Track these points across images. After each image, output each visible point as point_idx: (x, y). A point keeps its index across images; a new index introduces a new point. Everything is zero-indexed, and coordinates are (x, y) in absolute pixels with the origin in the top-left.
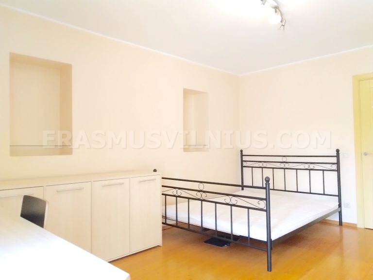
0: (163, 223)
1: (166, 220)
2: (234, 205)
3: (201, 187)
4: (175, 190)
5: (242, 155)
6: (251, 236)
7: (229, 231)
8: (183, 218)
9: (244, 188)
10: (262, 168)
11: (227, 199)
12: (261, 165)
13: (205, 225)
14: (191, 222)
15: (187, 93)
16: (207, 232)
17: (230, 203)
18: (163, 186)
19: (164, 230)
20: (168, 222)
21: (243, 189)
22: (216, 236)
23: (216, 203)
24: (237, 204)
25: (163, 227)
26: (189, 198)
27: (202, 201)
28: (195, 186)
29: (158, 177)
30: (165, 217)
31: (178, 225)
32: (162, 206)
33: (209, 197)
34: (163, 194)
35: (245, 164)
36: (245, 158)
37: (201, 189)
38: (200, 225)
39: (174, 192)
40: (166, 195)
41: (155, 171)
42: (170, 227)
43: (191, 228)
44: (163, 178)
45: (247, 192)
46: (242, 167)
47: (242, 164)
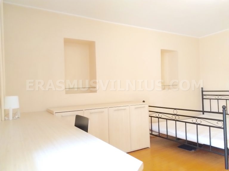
0: (150, 134)
1: (152, 132)
2: (199, 124)
3: (175, 112)
4: (157, 114)
5: (202, 91)
6: (212, 145)
7: (195, 141)
8: (163, 131)
9: (205, 113)
10: (218, 99)
11: (194, 120)
12: (217, 97)
13: (179, 136)
14: (169, 134)
15: (163, 52)
16: (180, 141)
17: (196, 123)
18: (149, 111)
19: (151, 138)
20: (153, 133)
21: (203, 114)
22: (186, 144)
23: (186, 122)
24: (201, 124)
25: (150, 136)
26: (167, 119)
27: (176, 121)
28: (171, 111)
29: (146, 105)
30: (151, 130)
31: (160, 136)
32: (150, 123)
33: (181, 118)
34: (150, 116)
35: (205, 97)
36: (204, 93)
37: (175, 113)
38: (175, 136)
39: (157, 115)
40: (151, 117)
41: (144, 102)
42: (154, 136)
43: (169, 138)
44: (149, 106)
45: (206, 115)
46: (203, 99)
47: (203, 97)
